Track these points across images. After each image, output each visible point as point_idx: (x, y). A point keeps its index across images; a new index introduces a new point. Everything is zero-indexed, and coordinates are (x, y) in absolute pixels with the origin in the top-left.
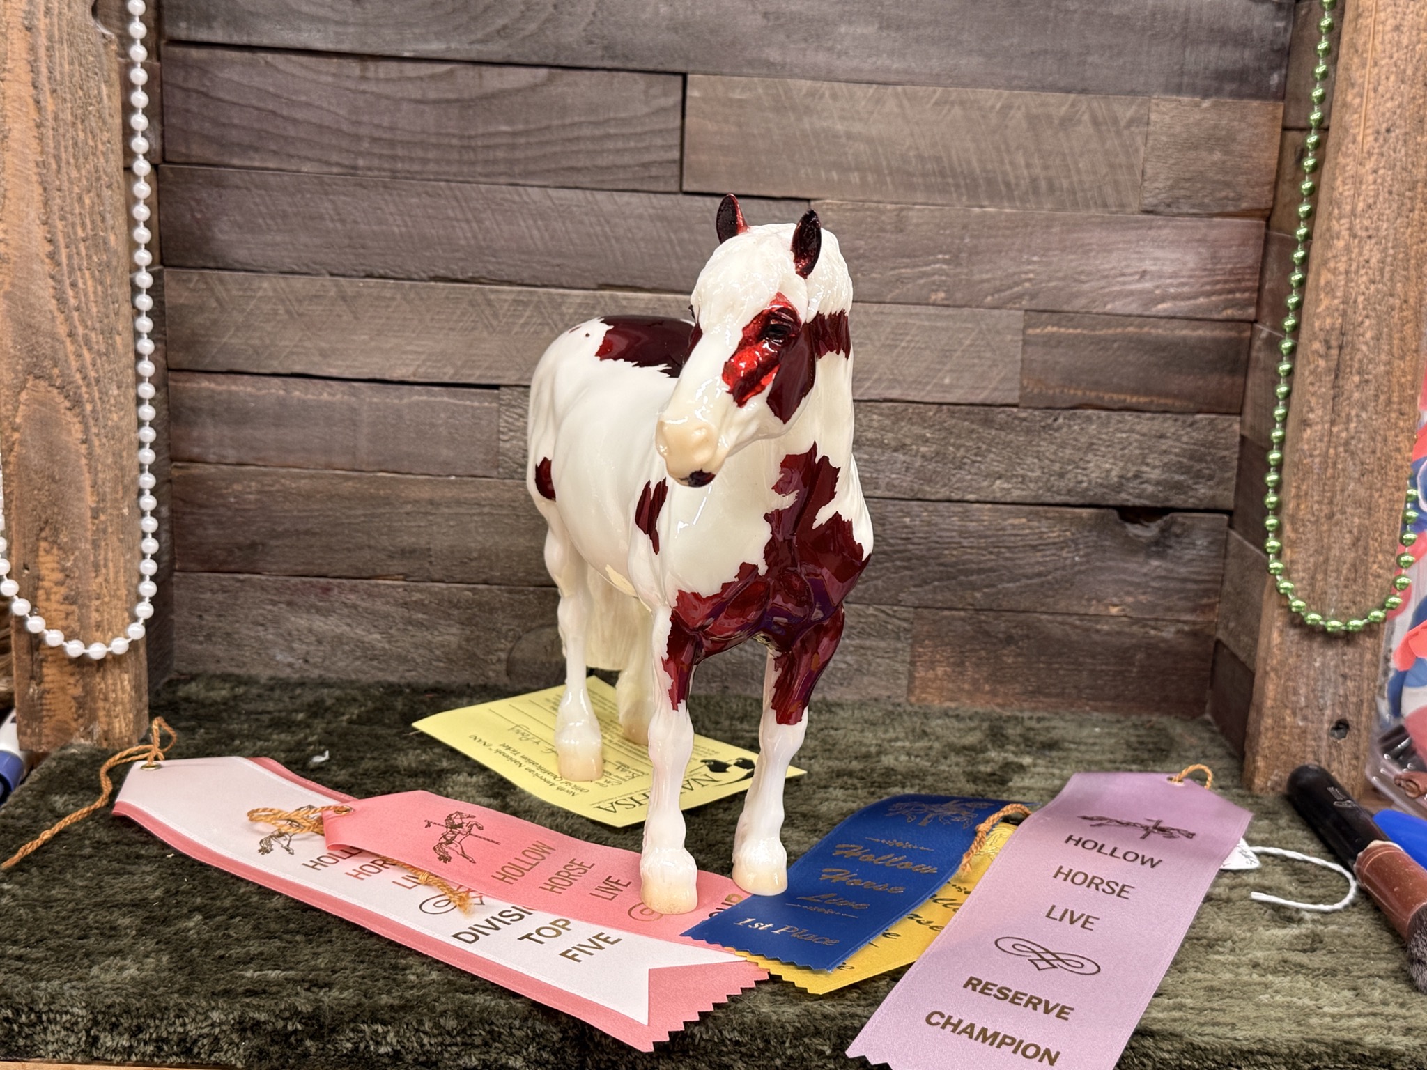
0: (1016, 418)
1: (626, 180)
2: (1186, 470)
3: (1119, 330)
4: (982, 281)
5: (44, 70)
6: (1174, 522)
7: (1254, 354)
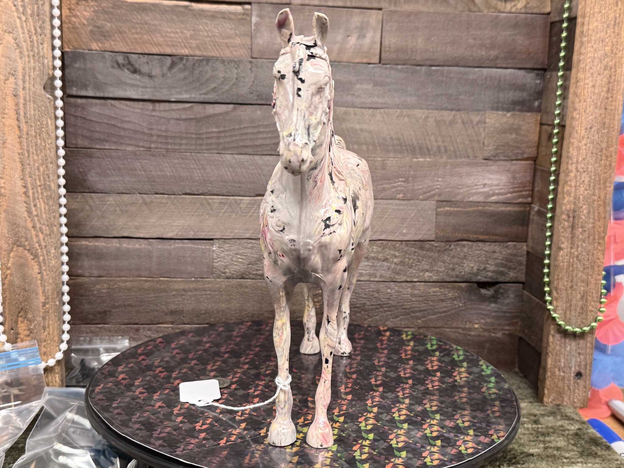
0: (433, 246)
1: (268, 150)
2: (505, 266)
3: (475, 208)
4: (419, 189)
5: (22, 113)
6: (500, 288)
7: (531, 217)
